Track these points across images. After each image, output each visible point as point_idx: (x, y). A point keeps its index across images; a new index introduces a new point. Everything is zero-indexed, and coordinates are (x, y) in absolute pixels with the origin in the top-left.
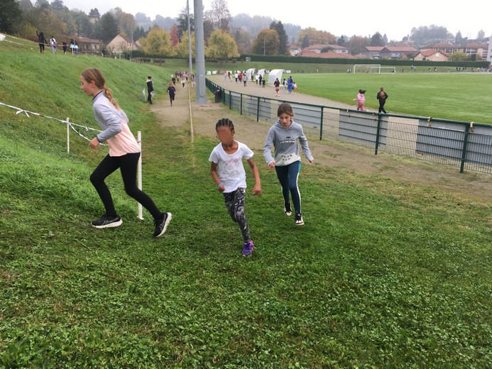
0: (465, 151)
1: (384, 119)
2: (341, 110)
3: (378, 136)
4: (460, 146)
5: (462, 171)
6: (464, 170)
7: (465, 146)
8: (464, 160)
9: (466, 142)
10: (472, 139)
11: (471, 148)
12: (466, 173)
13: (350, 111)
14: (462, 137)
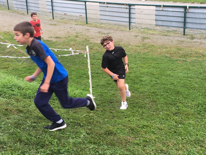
0: (185, 23)
1: (132, 7)
2: (100, 3)
3: (130, 18)
4: (182, 20)
5: (184, 34)
6: (186, 33)
7: (185, 20)
8: (185, 28)
9: (185, 17)
10: (188, 15)
11: (188, 20)
12: (187, 35)
13: (107, 3)
14: (183, 15)
